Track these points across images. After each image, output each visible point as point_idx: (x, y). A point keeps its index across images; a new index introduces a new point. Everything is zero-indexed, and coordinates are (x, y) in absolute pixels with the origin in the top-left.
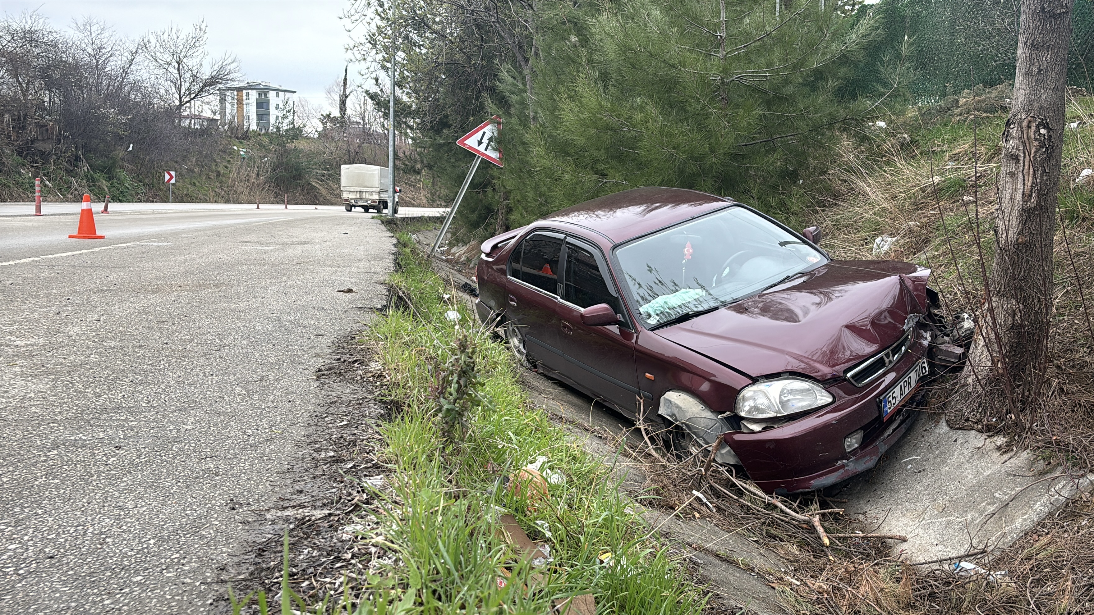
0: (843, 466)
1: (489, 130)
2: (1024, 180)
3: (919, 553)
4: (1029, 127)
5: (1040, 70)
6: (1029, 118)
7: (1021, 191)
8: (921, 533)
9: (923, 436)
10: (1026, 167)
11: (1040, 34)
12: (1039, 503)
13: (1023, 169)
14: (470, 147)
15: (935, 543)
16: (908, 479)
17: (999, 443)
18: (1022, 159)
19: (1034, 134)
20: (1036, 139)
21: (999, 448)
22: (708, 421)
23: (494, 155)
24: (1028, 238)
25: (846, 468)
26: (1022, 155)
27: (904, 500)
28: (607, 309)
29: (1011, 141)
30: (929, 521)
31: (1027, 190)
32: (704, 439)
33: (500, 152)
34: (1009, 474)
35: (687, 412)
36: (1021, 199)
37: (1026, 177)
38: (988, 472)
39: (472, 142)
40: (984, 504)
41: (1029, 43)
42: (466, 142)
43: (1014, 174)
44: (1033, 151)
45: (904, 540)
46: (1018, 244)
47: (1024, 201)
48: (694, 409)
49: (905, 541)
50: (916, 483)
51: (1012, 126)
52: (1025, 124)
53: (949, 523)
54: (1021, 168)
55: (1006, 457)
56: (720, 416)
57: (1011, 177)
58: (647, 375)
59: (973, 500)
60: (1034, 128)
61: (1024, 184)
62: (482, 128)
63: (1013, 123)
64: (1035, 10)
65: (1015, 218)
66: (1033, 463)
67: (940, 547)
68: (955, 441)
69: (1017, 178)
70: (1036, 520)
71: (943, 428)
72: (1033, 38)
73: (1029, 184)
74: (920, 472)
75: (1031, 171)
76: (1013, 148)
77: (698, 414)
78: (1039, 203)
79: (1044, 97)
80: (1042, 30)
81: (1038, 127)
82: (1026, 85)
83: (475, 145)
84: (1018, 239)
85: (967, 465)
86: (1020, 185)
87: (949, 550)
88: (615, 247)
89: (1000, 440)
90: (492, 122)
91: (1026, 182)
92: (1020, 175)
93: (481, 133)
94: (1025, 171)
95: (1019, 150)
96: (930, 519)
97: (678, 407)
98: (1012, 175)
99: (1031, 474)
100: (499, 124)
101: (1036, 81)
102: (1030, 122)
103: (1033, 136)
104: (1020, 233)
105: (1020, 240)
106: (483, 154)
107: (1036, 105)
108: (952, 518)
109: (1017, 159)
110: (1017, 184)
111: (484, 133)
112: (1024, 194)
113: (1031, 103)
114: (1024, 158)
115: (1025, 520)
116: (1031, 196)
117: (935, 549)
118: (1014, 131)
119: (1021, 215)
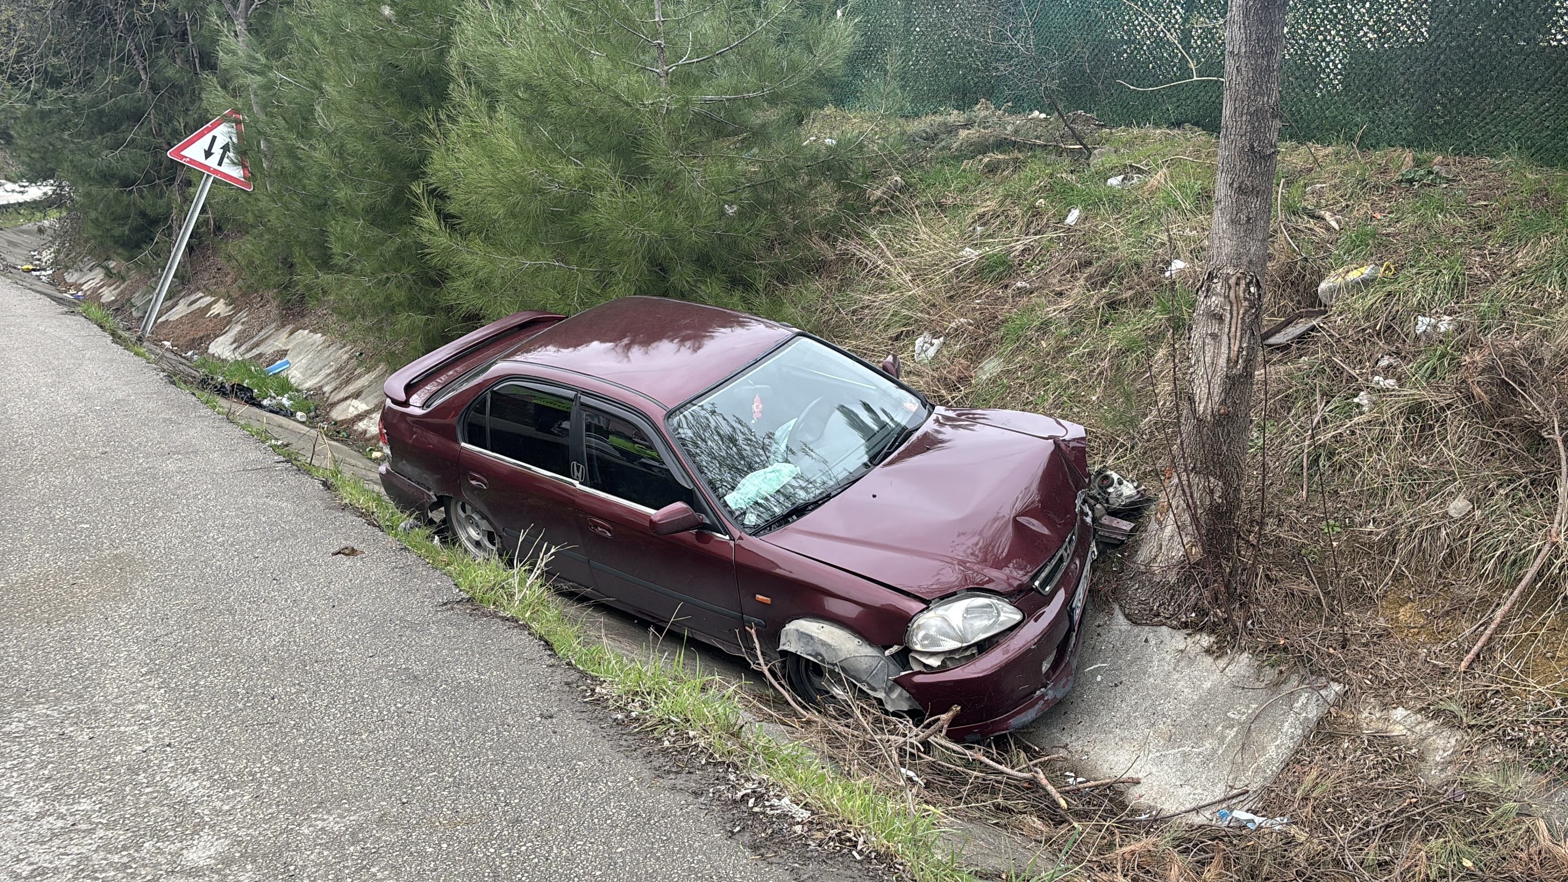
0: (1042, 696)
1: (223, 133)
2: (1230, 344)
3: (1163, 799)
4: (1237, 284)
5: (1249, 219)
6: (1239, 275)
7: (1226, 356)
8: (1154, 770)
9: (1099, 635)
10: (1233, 329)
11: (1249, 176)
12: (1287, 724)
13: (1230, 332)
14: (192, 161)
15: (1178, 783)
16: (1105, 695)
17: (1205, 644)
18: (1227, 320)
19: (1244, 293)
20: (1245, 299)
21: (1208, 651)
22: (870, 659)
23: (237, 173)
24: (1231, 409)
25: (1046, 698)
26: (1228, 315)
27: (1112, 725)
28: (685, 510)
29: (1214, 298)
30: (1158, 754)
31: (1233, 355)
32: (869, 684)
33: (244, 167)
34: (1235, 687)
35: (841, 650)
36: (1225, 365)
37: (1232, 341)
38: (1207, 685)
39: (194, 152)
40: (1220, 728)
41: (1235, 186)
42: (182, 153)
43: (1217, 336)
44: (1241, 312)
45: (1137, 782)
46: (1220, 415)
47: (1228, 368)
48: (848, 646)
49: (1139, 783)
50: (1118, 701)
51: (1215, 281)
52: (1232, 281)
53: (1185, 755)
54: (1227, 330)
55: (1222, 663)
56: (887, 653)
57: (1213, 339)
58: (759, 597)
59: (1204, 723)
60: (1243, 285)
61: (1229, 348)
62: (209, 130)
63: (1216, 276)
64: (1243, 147)
65: (1216, 386)
66: (1260, 671)
67: (1187, 789)
68: (1146, 641)
69: (1220, 341)
70: (1291, 746)
71: (1121, 622)
72: (1240, 180)
73: (1236, 349)
74: (1116, 685)
75: (1238, 334)
76: (1217, 306)
77: (855, 651)
78: (1245, 368)
79: (1253, 250)
80: (1251, 173)
81: (1248, 285)
82: (1232, 234)
83: (201, 158)
84: (1219, 410)
85: (1176, 676)
86: (1224, 349)
87: (1199, 791)
88: (670, 415)
89: (1206, 640)
90: (225, 119)
91: (1232, 346)
92: (1225, 338)
93: (208, 138)
94: (1231, 334)
95: (1224, 310)
96: (1158, 751)
97: (824, 644)
98: (1214, 336)
99: (1263, 685)
100: (238, 122)
101: (1245, 231)
102: (1239, 278)
103: (1242, 295)
104: (1223, 402)
105: (1222, 411)
106: (216, 172)
107: (1245, 260)
108: (1187, 749)
109: (1220, 319)
110: (1220, 347)
111: (214, 138)
112: (1229, 360)
113: (1239, 256)
114: (1231, 319)
115: (1278, 747)
116: (1237, 362)
117: (1181, 792)
118: (1218, 286)
119: (1225, 383)
